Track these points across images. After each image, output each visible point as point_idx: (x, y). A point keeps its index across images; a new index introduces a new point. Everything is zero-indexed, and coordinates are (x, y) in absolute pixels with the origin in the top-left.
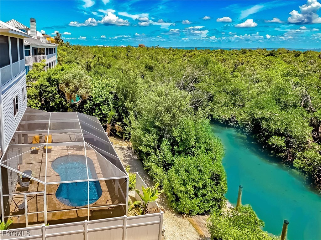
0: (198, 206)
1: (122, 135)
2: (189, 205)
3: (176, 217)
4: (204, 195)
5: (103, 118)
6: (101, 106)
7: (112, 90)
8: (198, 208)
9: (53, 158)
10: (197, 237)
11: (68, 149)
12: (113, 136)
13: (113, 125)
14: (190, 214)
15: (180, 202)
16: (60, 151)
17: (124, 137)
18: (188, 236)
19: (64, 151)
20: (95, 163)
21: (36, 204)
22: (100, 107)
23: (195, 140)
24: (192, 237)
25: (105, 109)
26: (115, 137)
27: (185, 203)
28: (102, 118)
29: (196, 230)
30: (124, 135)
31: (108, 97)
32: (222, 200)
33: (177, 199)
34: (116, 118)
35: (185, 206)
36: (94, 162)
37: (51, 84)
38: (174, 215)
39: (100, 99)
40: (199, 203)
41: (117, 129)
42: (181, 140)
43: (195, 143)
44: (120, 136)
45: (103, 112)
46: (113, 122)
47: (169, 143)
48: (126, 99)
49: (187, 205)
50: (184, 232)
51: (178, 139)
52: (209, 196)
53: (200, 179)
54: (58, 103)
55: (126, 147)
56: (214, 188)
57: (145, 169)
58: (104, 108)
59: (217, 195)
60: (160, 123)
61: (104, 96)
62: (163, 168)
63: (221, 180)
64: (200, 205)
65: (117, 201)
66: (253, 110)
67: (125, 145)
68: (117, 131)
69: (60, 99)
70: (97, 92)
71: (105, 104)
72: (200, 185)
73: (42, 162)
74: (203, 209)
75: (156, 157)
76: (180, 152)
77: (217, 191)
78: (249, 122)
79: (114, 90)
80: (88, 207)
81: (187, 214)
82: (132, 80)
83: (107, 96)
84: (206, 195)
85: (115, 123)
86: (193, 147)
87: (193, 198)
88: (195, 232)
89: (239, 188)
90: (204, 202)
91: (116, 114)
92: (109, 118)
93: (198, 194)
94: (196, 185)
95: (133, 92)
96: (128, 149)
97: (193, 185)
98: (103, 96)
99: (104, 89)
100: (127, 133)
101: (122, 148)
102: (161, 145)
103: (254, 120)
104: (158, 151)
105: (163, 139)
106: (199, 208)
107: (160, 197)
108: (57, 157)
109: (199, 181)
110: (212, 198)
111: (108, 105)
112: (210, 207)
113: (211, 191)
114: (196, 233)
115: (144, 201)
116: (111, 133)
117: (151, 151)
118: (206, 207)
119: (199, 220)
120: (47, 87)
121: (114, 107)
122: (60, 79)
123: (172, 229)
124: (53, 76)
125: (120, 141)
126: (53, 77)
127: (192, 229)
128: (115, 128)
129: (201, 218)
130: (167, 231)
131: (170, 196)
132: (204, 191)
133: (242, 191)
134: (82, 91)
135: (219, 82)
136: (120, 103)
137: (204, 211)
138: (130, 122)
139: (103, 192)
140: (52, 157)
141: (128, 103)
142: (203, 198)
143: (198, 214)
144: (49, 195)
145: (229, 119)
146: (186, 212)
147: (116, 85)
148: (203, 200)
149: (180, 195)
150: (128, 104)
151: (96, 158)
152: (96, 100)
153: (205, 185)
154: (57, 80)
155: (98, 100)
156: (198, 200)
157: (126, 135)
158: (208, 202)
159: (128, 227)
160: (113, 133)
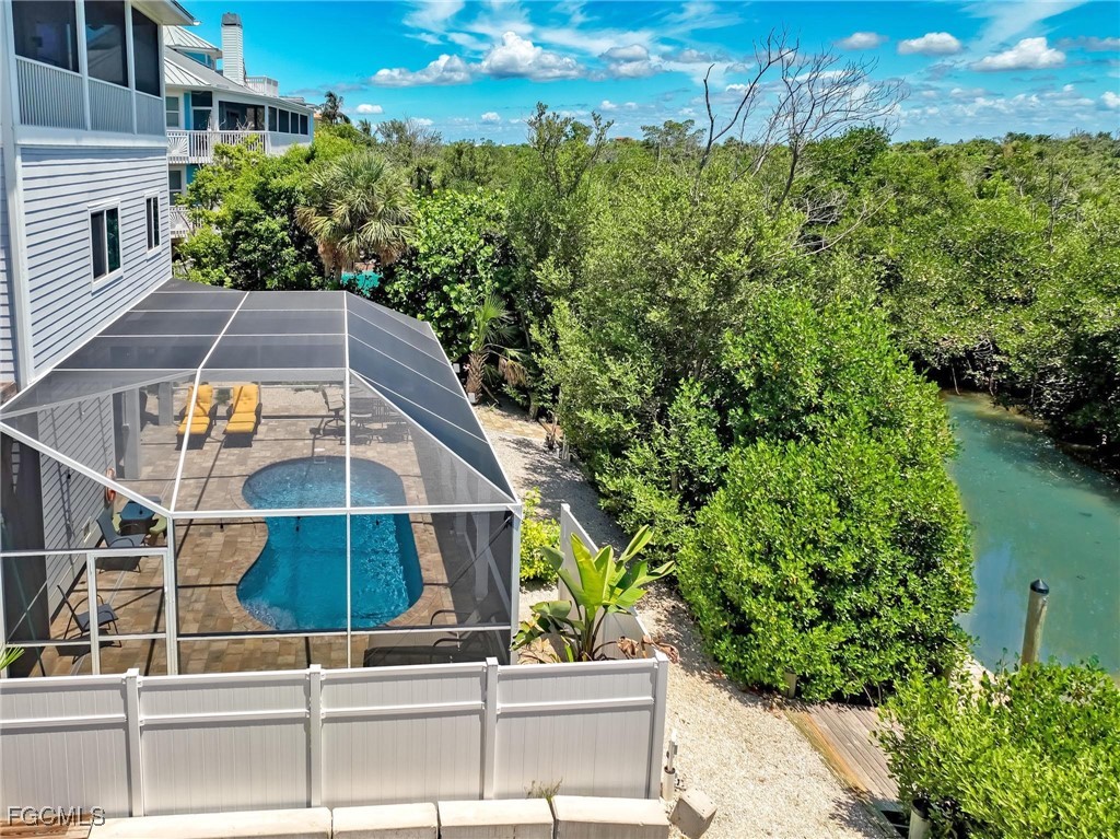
0: (837, 660)
1: (528, 399)
2: (794, 652)
3: (735, 703)
4: (862, 615)
5: (454, 332)
6: (448, 283)
7: (488, 227)
8: (837, 669)
9: (252, 466)
10: (834, 795)
11: (314, 439)
12: (492, 402)
13: (493, 360)
14: (799, 696)
15: (756, 635)
16: (285, 444)
17: (534, 405)
18: (790, 787)
19: (300, 443)
20: (410, 488)
21: (155, 618)
22: (445, 288)
23: (820, 381)
24: (809, 793)
25: (464, 299)
26: (499, 406)
27: (774, 640)
28: (452, 332)
29: (829, 762)
30: (534, 397)
31: (474, 253)
32: (948, 642)
33: (742, 627)
34: (506, 330)
35: (779, 655)
36: (406, 482)
37: (268, 208)
38: (726, 694)
39: (445, 260)
40: (841, 648)
41: (510, 376)
42: (760, 380)
43: (820, 395)
44: (520, 402)
45: (456, 307)
46: (494, 348)
47: (705, 400)
48: (542, 256)
49: (785, 652)
50: (771, 769)
51: (746, 380)
52: (890, 621)
53: (845, 541)
54: (294, 279)
55: (540, 441)
56: (912, 585)
57: (603, 503)
58: (460, 292)
59: (924, 616)
60: (667, 315)
61: (462, 247)
62: (682, 503)
63: (942, 551)
64: (846, 655)
65: (474, 616)
66: (1077, 302)
67: (538, 434)
68: (510, 382)
69: (301, 265)
70: (434, 233)
71: (463, 282)
72: (846, 562)
73: (209, 477)
74: (860, 675)
75: (649, 454)
76: (752, 433)
77: (924, 596)
78: (1058, 362)
79: (500, 231)
80: (346, 630)
81: (786, 694)
82: (564, 182)
83: (472, 250)
84: (873, 613)
85: (501, 351)
86: (809, 409)
87: (813, 624)
88: (822, 769)
89: (1031, 597)
90: (866, 647)
91: (504, 314)
92: (478, 331)
93: (837, 606)
94: (829, 566)
95: (570, 228)
96: (546, 449)
97: (812, 562)
98: (455, 247)
99: (461, 224)
100: (546, 391)
101: (523, 444)
102: (670, 406)
103: (1079, 344)
104: (658, 428)
105: (682, 381)
106: (843, 671)
107: (667, 622)
108: (268, 462)
109: (838, 549)
110: (903, 628)
111: (476, 283)
112: (892, 672)
113: (898, 599)
114: (829, 777)
115: (582, 608)
116: (483, 391)
117: (627, 428)
118: (875, 666)
119: (840, 723)
120: (256, 220)
121: (497, 291)
122: (300, 188)
123: (715, 749)
124: (274, 181)
125: (520, 422)
126: (274, 183)
127: (810, 759)
128: (500, 372)
129: (852, 716)
130: (691, 756)
131: (709, 610)
132: (863, 594)
133: (1045, 608)
134: (374, 230)
135: (920, 217)
136: (520, 274)
137: (867, 686)
138: (555, 338)
139: (426, 587)
140: (250, 462)
141: (551, 270)
142: (859, 628)
143: (838, 698)
144: (213, 589)
145: (969, 353)
146: (782, 686)
147: (506, 213)
148: (858, 636)
149: (750, 605)
150: (549, 273)
151: (417, 471)
152: (432, 260)
153: (870, 571)
154: (288, 194)
155: (437, 264)
156: (839, 633)
157: (545, 401)
158: (882, 647)
159: (506, 715)
160: (493, 393)
